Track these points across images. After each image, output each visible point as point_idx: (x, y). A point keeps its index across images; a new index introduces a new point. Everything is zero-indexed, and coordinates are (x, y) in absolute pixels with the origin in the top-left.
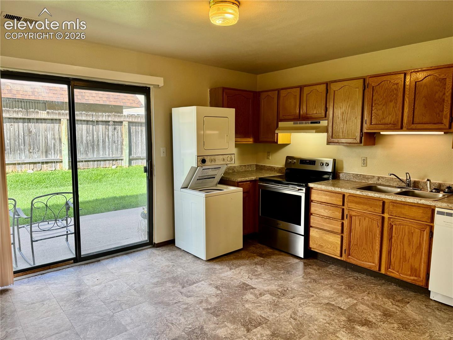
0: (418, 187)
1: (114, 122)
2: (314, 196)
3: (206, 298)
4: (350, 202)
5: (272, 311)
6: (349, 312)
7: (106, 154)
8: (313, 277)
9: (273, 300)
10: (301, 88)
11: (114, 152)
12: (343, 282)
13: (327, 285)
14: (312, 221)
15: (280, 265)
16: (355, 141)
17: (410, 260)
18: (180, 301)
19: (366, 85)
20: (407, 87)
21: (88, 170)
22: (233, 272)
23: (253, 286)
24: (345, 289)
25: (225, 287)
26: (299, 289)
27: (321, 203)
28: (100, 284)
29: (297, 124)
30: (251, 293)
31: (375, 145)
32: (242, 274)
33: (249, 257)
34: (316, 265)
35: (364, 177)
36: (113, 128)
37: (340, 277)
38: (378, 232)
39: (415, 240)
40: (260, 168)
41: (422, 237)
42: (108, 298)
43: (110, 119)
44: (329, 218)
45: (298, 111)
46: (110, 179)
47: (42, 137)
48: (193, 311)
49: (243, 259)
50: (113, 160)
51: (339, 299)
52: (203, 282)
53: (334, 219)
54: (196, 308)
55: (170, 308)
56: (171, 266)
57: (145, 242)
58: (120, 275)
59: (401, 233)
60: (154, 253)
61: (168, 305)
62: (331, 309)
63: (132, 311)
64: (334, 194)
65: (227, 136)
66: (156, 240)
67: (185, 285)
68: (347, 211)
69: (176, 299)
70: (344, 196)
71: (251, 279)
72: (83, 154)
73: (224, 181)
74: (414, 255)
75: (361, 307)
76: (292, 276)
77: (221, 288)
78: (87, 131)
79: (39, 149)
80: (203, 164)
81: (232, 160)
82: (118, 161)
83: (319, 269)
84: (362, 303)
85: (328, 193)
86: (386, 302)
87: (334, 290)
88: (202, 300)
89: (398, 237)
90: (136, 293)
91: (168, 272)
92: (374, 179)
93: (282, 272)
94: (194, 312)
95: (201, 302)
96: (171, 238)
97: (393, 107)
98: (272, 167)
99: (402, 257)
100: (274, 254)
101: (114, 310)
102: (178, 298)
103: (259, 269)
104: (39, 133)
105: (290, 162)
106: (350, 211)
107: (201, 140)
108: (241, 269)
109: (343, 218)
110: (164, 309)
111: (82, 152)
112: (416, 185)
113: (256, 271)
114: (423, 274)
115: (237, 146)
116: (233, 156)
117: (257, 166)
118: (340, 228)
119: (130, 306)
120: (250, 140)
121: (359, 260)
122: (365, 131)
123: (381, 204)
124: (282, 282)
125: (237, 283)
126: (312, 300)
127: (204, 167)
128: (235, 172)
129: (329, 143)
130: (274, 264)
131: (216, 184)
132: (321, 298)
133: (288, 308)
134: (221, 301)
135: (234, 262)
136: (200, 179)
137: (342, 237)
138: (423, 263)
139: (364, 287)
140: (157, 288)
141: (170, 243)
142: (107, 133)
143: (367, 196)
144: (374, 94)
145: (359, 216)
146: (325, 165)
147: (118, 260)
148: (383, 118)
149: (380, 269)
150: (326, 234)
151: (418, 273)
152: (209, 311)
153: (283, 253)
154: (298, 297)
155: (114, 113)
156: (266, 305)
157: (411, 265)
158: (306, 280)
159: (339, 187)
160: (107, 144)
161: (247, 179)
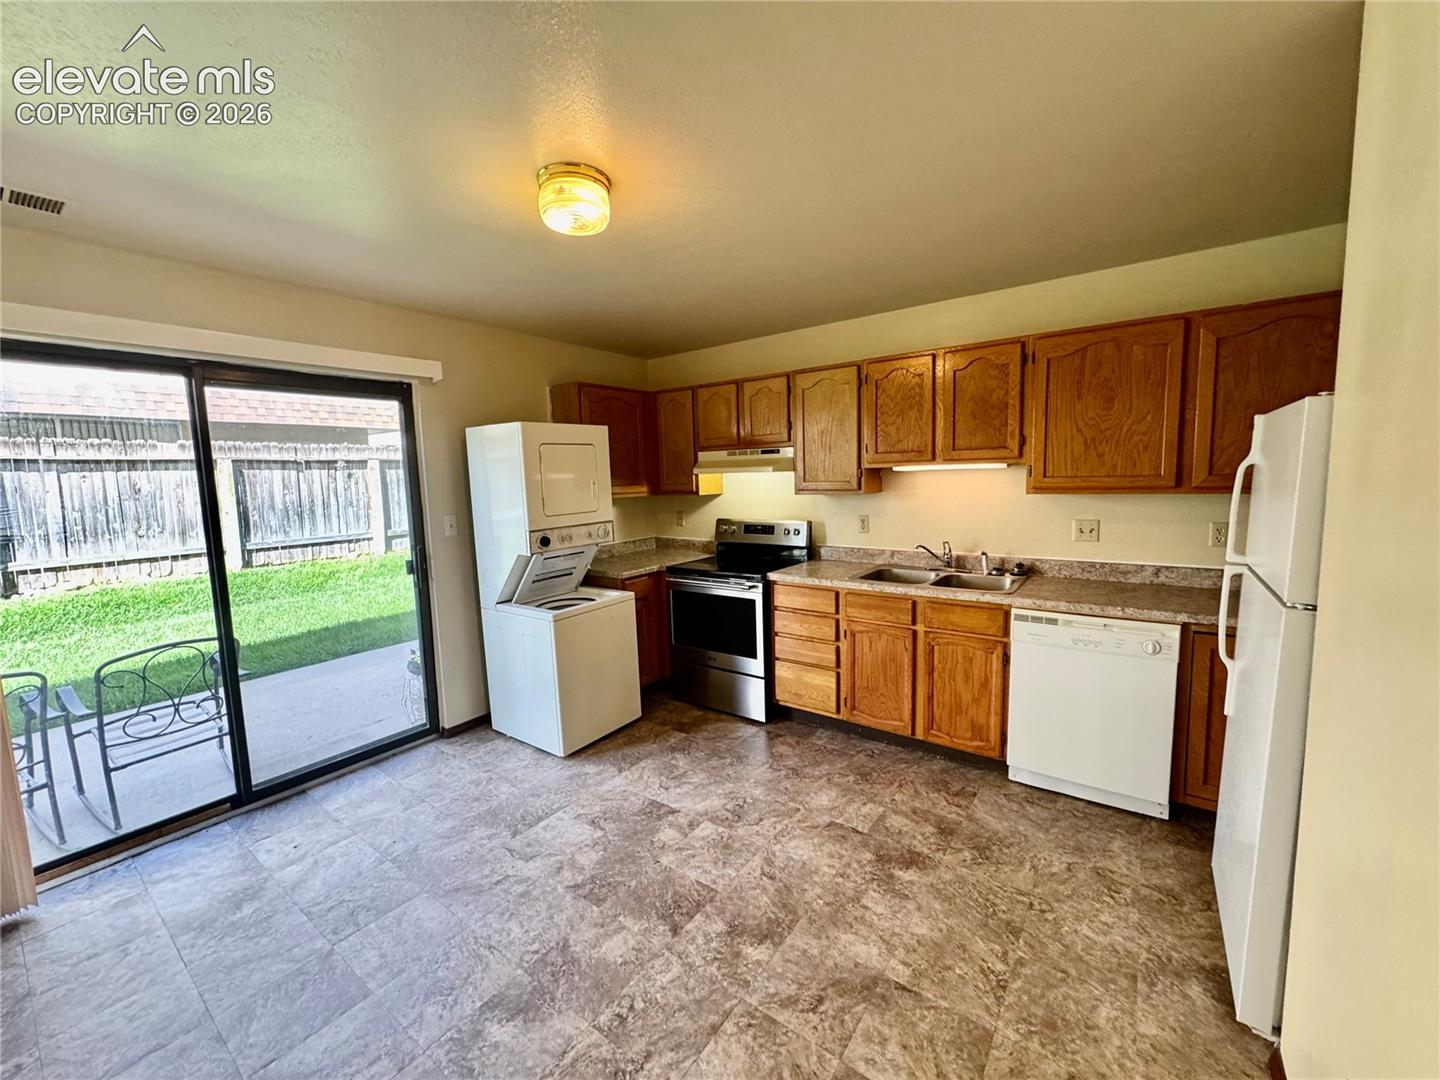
0: (965, 568)
1: (347, 462)
2: (780, 599)
3: (569, 856)
4: (851, 607)
5: (720, 864)
6: (875, 837)
7: (331, 530)
8: (791, 763)
9: (718, 834)
10: (739, 384)
11: (352, 524)
12: (848, 766)
13: (821, 778)
14: (778, 647)
15: (722, 746)
16: (847, 486)
17: (970, 712)
18: (508, 876)
19: (863, 376)
20: (938, 381)
21: (290, 567)
22: (626, 777)
23: (673, 806)
24: (855, 782)
25: (611, 818)
26: (769, 798)
27: (794, 611)
28: (302, 858)
29: (735, 454)
30: (671, 825)
31: (881, 491)
32: (646, 778)
33: (656, 736)
34: (792, 734)
35: (867, 553)
36: (346, 475)
37: (842, 754)
38: (906, 660)
39: (977, 672)
40: (664, 545)
41: (989, 665)
42: (321, 899)
43: (337, 456)
44: (811, 639)
45: (735, 431)
46: (343, 582)
47: (170, 501)
48: (541, 898)
49: (644, 741)
50: (350, 541)
51: (850, 809)
52: (560, 814)
53: (821, 641)
54: (549, 889)
55: (484, 898)
56: (485, 782)
57: (421, 729)
58: (357, 825)
59: (950, 659)
60: (443, 752)
61: (478, 891)
62: (838, 836)
63: (384, 928)
64: (818, 592)
65: (594, 483)
66: (447, 721)
67: (519, 827)
68: (845, 623)
69: (499, 872)
70: (837, 594)
71: (667, 789)
72: (276, 532)
73: (592, 580)
74: (976, 700)
75: (896, 822)
76: (750, 768)
77: (602, 823)
78: (284, 484)
79: (163, 529)
80: (545, 549)
81: (608, 533)
82: (361, 543)
83: (798, 743)
84: (895, 812)
85: (807, 591)
86: (936, 801)
87: (835, 789)
88: (561, 862)
89: (943, 668)
90: (397, 869)
91: (477, 799)
92: (885, 556)
93: (728, 760)
94: (545, 900)
95: (559, 869)
96: (483, 713)
97: (916, 419)
98: (689, 541)
99: (954, 706)
100: (705, 721)
101: (336, 934)
102: (502, 867)
103: (681, 761)
104: (161, 492)
105: (726, 530)
106: (853, 624)
107: (537, 495)
108: (643, 768)
109: (838, 638)
110: (469, 907)
111: (274, 528)
112: (960, 563)
113: (676, 767)
114: (994, 737)
115: (615, 502)
116: (609, 526)
117: (658, 540)
118: (834, 657)
119: (381, 913)
120: (642, 490)
121: (874, 717)
122: (865, 465)
123: (910, 606)
124: (731, 785)
125: (636, 803)
126: (799, 821)
127: (546, 555)
128: (613, 556)
129: (799, 491)
130: (711, 744)
131: (574, 586)
132: (816, 813)
133: (753, 850)
134: (605, 858)
135: (625, 751)
136: (538, 581)
137: (838, 674)
138: (993, 715)
139: (889, 772)
140: (450, 848)
141: (480, 724)
142: (332, 486)
143: (881, 592)
144: (879, 395)
145: (868, 632)
146: (792, 533)
147: (353, 783)
148: (899, 441)
149: (913, 732)
150: (806, 670)
151: (985, 736)
152: (580, 892)
153: (723, 717)
154: (768, 818)
155: (346, 443)
156: (705, 851)
157: (972, 721)
158: (778, 773)
159: (827, 579)
160: (334, 509)
161: (642, 571)
